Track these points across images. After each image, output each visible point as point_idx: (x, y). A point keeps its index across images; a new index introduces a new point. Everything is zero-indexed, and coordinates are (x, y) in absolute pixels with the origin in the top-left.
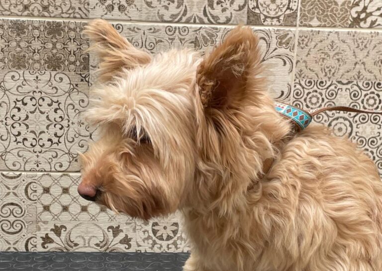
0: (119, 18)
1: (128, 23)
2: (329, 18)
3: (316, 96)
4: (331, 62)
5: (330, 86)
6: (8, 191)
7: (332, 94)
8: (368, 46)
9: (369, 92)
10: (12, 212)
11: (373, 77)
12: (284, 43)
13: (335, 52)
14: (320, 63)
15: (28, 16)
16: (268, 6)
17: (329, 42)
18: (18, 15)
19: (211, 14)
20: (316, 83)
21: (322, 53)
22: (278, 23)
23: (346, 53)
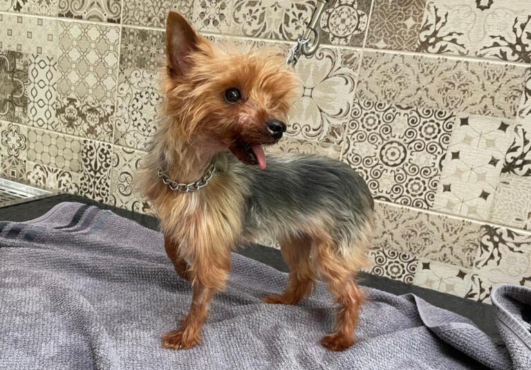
0: (212, 31)
1: (219, 36)
2: (395, 41)
3: (373, 118)
4: (392, 85)
5: (388, 109)
6: (125, 162)
7: (390, 118)
8: (433, 72)
9: (428, 120)
10: (126, 179)
11: (435, 105)
12: (348, 63)
13: (398, 75)
14: (381, 86)
15: (150, 26)
16: (338, 25)
17: (393, 64)
18: (143, 25)
19: (286, 31)
20: (374, 105)
21: (385, 75)
22: (345, 43)
23: (409, 78)
